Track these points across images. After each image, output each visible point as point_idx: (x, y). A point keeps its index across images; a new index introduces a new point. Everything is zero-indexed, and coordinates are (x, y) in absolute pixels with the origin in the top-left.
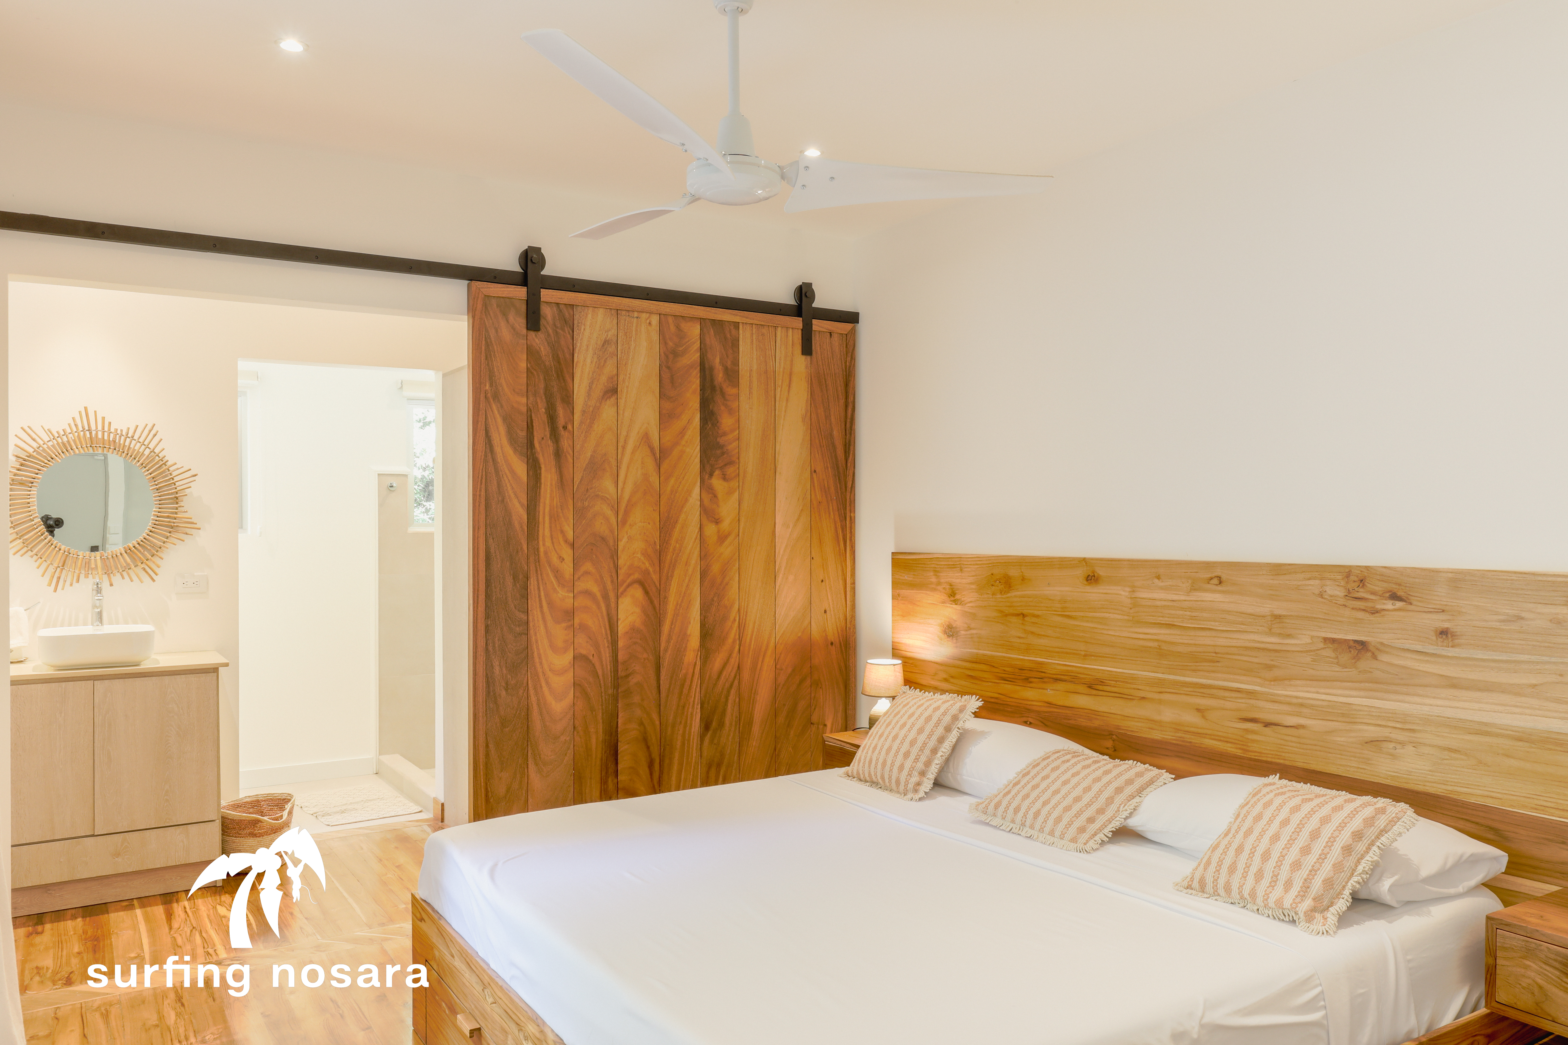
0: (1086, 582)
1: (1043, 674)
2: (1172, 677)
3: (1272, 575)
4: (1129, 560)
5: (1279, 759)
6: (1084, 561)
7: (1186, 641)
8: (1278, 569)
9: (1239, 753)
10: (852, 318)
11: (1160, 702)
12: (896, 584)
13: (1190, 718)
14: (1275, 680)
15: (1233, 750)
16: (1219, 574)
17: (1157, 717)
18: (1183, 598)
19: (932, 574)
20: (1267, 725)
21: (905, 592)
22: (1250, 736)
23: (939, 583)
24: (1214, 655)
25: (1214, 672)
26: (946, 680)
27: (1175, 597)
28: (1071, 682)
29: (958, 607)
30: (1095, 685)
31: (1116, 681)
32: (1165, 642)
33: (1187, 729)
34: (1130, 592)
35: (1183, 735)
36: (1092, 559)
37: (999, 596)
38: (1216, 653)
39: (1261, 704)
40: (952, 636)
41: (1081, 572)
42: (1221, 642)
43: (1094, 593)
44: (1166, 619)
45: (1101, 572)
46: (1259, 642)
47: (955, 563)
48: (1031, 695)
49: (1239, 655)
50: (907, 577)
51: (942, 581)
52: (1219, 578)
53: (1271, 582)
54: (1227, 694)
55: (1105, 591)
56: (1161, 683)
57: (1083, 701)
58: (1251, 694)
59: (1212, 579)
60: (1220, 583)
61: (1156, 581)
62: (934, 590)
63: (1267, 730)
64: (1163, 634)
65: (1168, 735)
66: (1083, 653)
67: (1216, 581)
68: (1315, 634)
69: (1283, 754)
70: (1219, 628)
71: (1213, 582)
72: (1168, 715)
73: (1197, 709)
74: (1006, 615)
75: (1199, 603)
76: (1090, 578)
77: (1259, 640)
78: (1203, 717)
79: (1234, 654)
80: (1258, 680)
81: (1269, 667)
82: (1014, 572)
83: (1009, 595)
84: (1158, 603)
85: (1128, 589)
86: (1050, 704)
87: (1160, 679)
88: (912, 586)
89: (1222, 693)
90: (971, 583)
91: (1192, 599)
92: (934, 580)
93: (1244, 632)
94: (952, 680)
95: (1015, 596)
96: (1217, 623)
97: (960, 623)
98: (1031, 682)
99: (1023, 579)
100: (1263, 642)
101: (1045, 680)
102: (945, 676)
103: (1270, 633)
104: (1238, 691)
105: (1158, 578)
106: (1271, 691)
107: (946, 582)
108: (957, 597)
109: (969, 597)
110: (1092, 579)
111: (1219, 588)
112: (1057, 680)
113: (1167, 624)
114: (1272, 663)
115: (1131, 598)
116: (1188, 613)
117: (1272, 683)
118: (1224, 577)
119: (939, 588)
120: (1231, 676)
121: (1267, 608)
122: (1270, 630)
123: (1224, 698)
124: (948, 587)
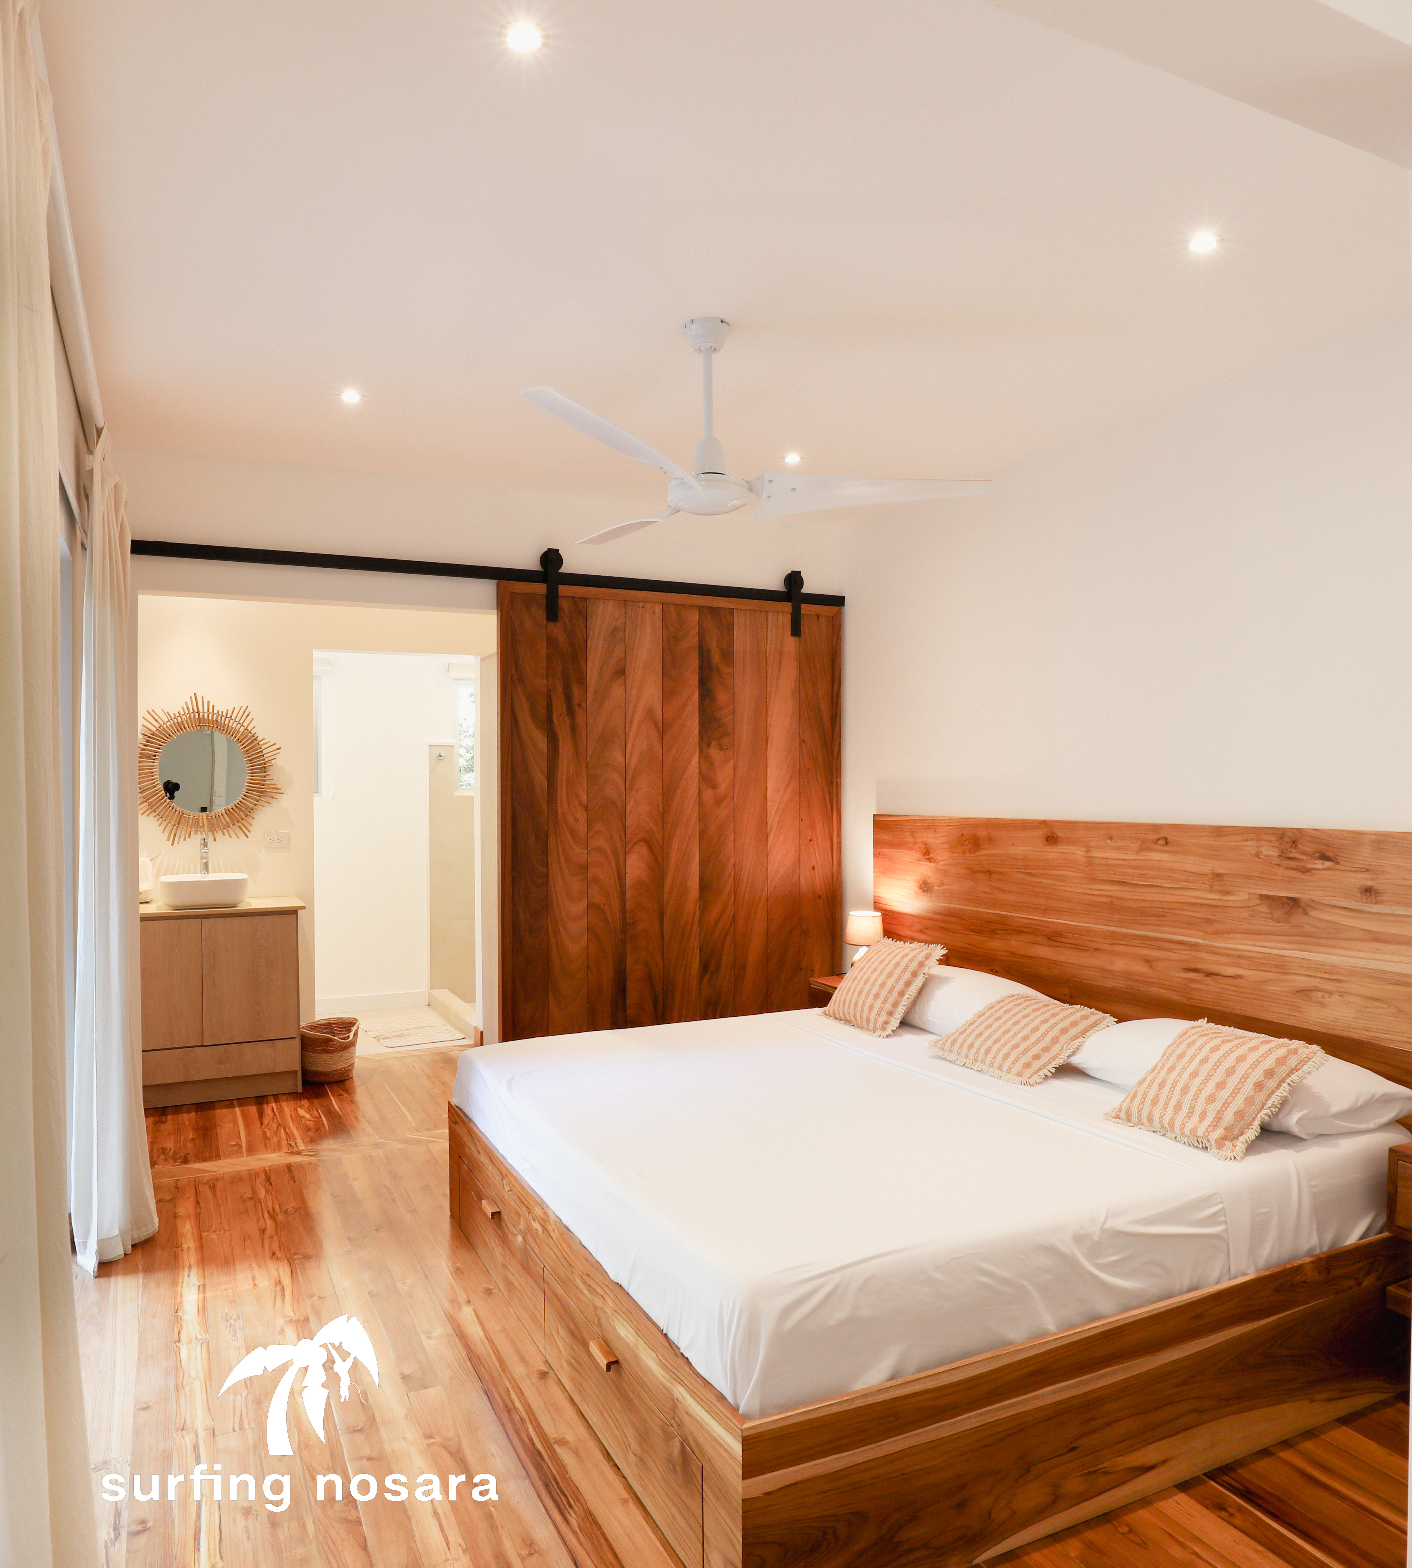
0: (1046, 843)
1: (1007, 927)
2: (1123, 930)
3: (1213, 836)
4: (1085, 823)
5: (1218, 1006)
6: (1044, 823)
7: (1136, 897)
8: (1219, 831)
9: (1183, 1000)
10: (838, 601)
11: (1113, 953)
12: (877, 844)
13: (1139, 968)
14: (1216, 933)
15: (1177, 997)
16: (1166, 835)
17: (1110, 967)
18: (1133, 857)
19: (909, 834)
20: (1209, 974)
21: (886, 851)
22: (1193, 985)
23: (915, 843)
24: (1161, 910)
25: (1161, 926)
26: (921, 931)
27: (1126, 857)
28: (1033, 933)
29: (932, 865)
30: (1054, 937)
31: (1073, 934)
32: (1117, 898)
33: (1136, 978)
34: (1085, 852)
35: (1133, 984)
36: (1052, 821)
37: (968, 855)
38: (1162, 908)
39: (1203, 955)
40: (927, 891)
41: (1041, 833)
42: (1167, 898)
43: (1054, 853)
44: (1118, 876)
45: (1060, 833)
46: (1201, 898)
47: (930, 824)
48: (997, 945)
49: (1183, 910)
50: (887, 837)
51: (918, 840)
52: (1165, 839)
53: (1212, 842)
54: (1173, 946)
55: (1063, 851)
56: (1113, 935)
57: (1043, 951)
58: (1194, 946)
59: (1158, 840)
60: (1167, 843)
61: (1109, 841)
62: (911, 849)
63: (1208, 980)
64: (1115, 890)
65: (1119, 984)
66: (1043, 907)
67: (1162, 842)
68: (1252, 891)
69: (1222, 1002)
70: (1166, 885)
71: (1159, 843)
72: (1119, 965)
73: (1145, 959)
74: (975, 872)
75: (1148, 862)
76: (1049, 838)
77: (1201, 896)
78: (1151, 967)
79: (1177, 909)
80: (1200, 933)
81: (1210, 922)
82: (982, 833)
83: (977, 854)
84: (1111, 862)
85: (1084, 849)
86: (1014, 954)
87: (1113, 932)
88: (891, 845)
89: (1167, 945)
90: (944, 843)
91: (1141, 858)
92: (910, 839)
93: (1188, 889)
94: (926, 931)
95: (983, 855)
96: (1164, 881)
97: (933, 878)
98: (996, 934)
99: (990, 839)
100: (1205, 899)
101: (1010, 932)
102: (920, 928)
103: (1211, 890)
104: (1183, 943)
105: (1111, 838)
106: (1212, 943)
107: (922, 842)
108: (931, 855)
109: (942, 856)
110: (1051, 839)
111: (1166, 848)
112: (1020, 932)
113: (1118, 882)
114: (1213, 917)
115: (1086, 857)
116: (1138, 871)
117: (1213, 936)
118: (1170, 838)
119: (915, 847)
120: (1176, 930)
121: (1209, 866)
122: (1212, 887)
123: (1168, 950)
124: (923, 846)
